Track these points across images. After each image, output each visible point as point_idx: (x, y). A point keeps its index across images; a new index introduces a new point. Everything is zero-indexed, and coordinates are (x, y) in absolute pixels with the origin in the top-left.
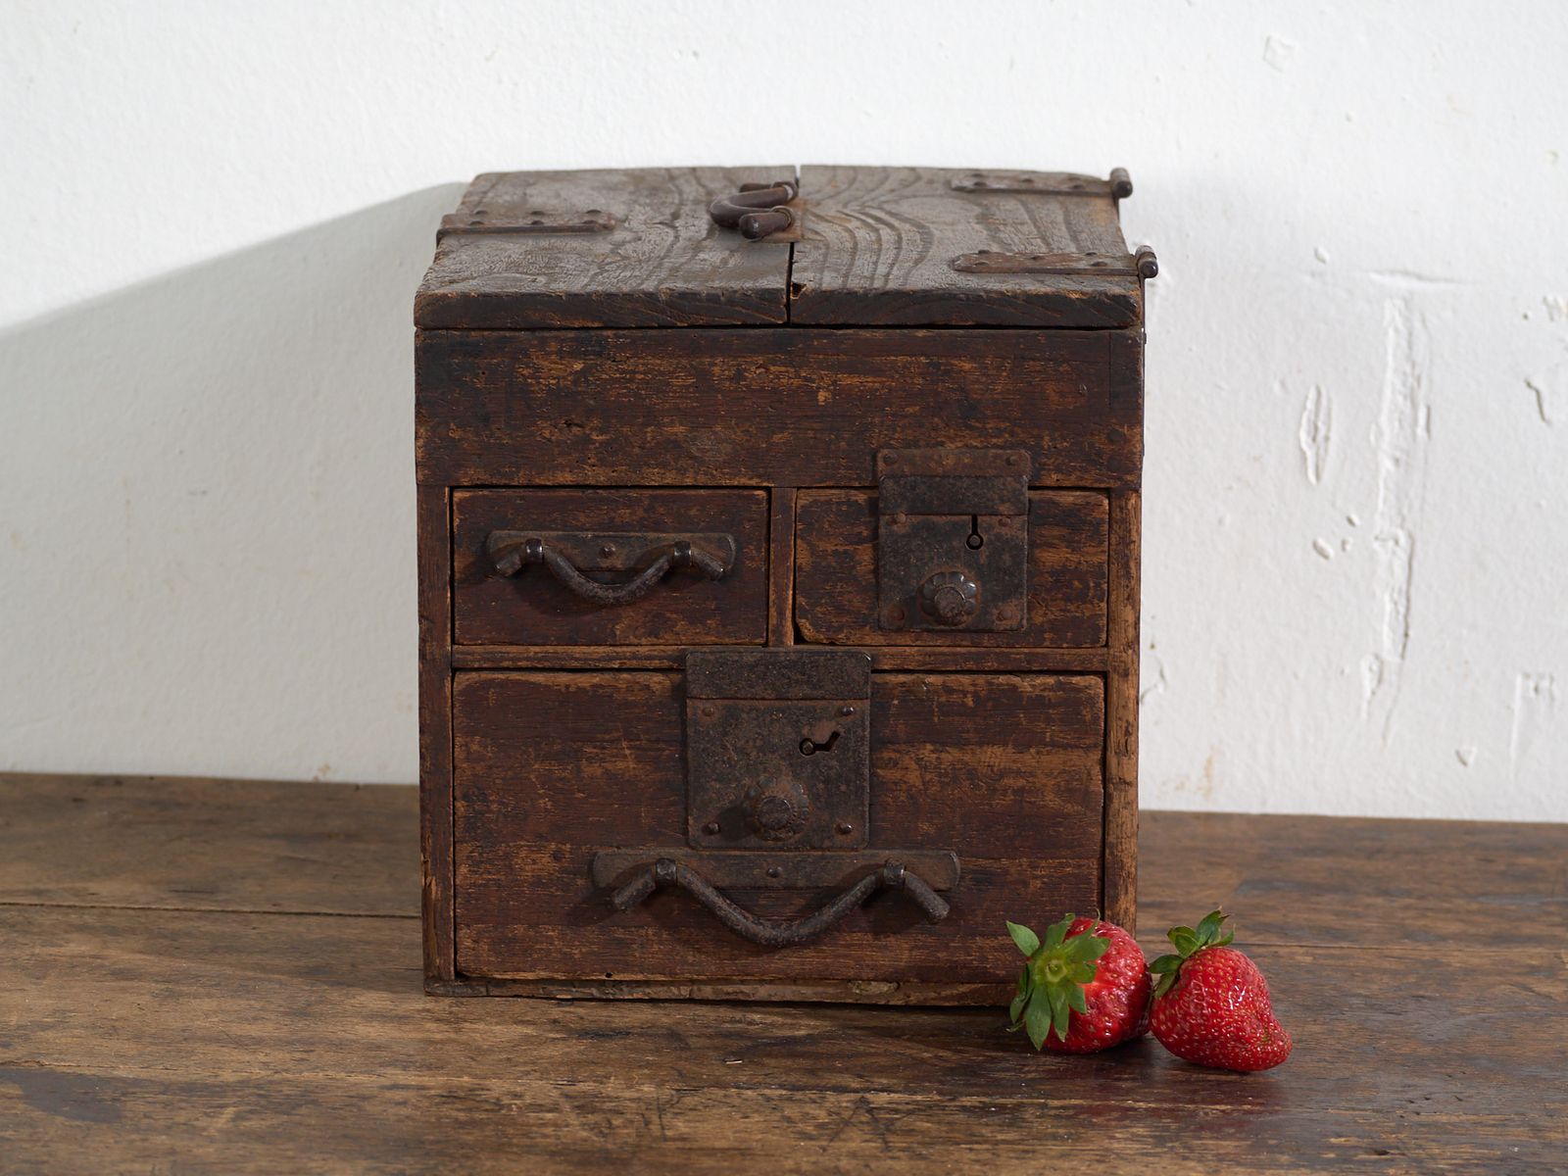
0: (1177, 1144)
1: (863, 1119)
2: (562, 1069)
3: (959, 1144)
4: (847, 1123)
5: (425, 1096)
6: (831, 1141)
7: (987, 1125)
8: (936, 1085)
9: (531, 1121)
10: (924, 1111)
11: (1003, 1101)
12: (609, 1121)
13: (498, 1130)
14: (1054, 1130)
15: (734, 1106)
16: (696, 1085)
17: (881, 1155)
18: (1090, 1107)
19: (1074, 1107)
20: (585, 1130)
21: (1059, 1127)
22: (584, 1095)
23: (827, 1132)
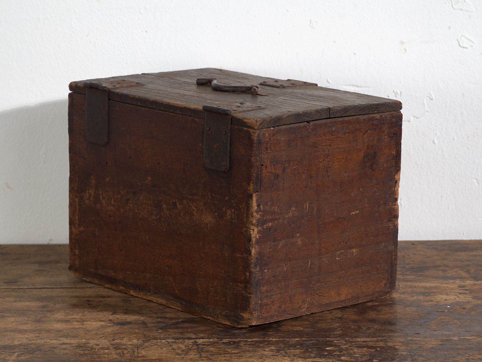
0: (283, 352)
1: (195, 348)
2: (111, 336)
3: (221, 355)
4: (190, 349)
5: (71, 346)
6: (185, 355)
7: (230, 348)
8: (217, 336)
9: (101, 353)
10: (212, 344)
11: (235, 340)
12: (123, 352)
13: (92, 356)
14: (248, 349)
15: (159, 345)
16: (148, 339)
17: (198, 359)
18: (260, 341)
19: (255, 341)
20: (116, 355)
21: (250, 348)
22: (117, 344)
23: (184, 352)
